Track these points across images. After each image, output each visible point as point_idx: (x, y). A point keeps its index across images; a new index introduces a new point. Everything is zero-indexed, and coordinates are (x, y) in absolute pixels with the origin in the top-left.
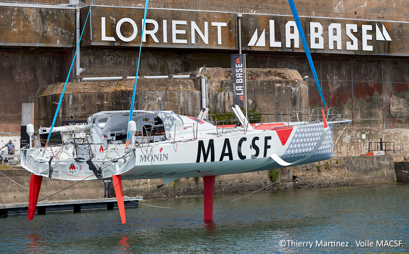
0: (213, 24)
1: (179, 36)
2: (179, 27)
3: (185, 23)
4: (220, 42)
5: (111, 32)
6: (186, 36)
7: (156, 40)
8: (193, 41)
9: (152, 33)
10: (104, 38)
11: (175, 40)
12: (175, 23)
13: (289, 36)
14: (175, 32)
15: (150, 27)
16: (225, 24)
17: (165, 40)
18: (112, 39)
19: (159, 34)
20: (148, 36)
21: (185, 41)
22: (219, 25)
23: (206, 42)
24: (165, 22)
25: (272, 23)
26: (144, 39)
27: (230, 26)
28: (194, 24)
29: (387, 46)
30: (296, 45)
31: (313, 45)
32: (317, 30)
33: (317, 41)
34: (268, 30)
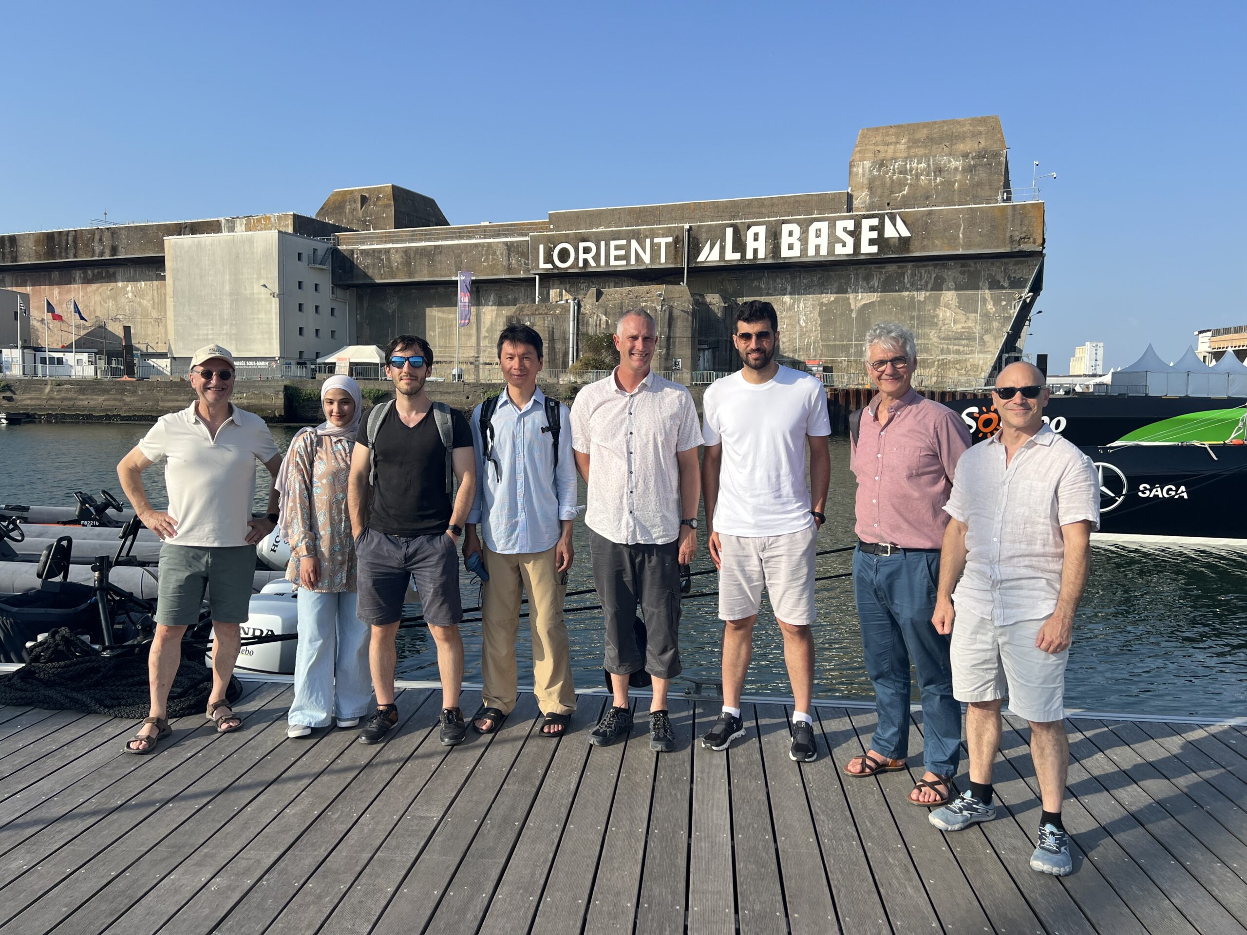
0: (656, 240)
1: (617, 258)
2: (617, 248)
3: (624, 242)
4: (663, 260)
5: (549, 259)
6: (626, 257)
7: (592, 263)
8: (633, 261)
9: (589, 257)
10: (542, 266)
11: (613, 262)
12: (613, 243)
13: (750, 245)
14: (613, 253)
15: (587, 250)
16: (670, 239)
17: (603, 263)
18: (550, 266)
19: (597, 258)
20: (586, 261)
21: (624, 262)
22: (663, 241)
23: (648, 261)
24: (603, 244)
25: (729, 232)
26: (581, 264)
27: (677, 240)
28: (634, 243)
29: (904, 242)
30: (761, 255)
31: (785, 253)
32: (791, 234)
33: (791, 247)
34: (723, 240)
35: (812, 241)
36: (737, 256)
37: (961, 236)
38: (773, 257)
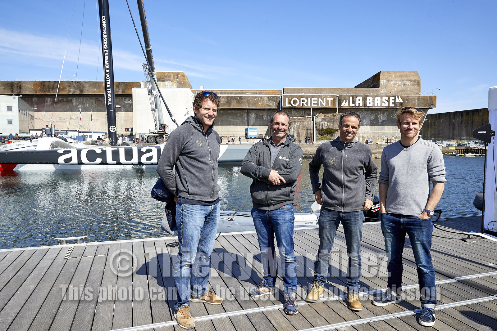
0: (327, 99)
3: (316, 99)
5: (290, 103)
6: (317, 104)
7: (306, 105)
8: (320, 105)
9: (304, 103)
10: (287, 105)
11: (313, 105)
12: (313, 99)
13: (358, 102)
14: (313, 102)
16: (332, 99)
17: (309, 105)
18: (290, 105)
22: (330, 99)
23: (325, 105)
25: (351, 98)
27: (334, 100)
28: (320, 100)
29: (401, 104)
30: (361, 105)
31: (368, 105)
32: (370, 100)
33: (370, 103)
34: (349, 100)
35: (376, 102)
36: (354, 105)
37: (416, 103)
38: (364, 106)
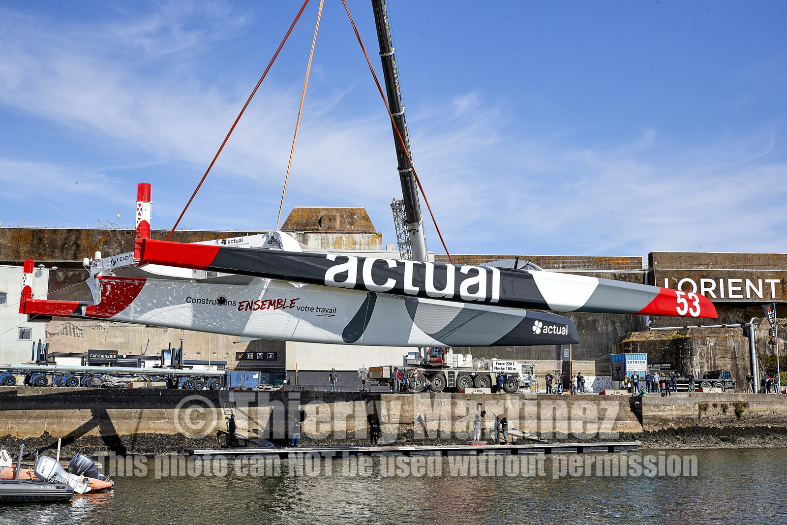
0: (767, 281)
1: (734, 292)
2: (734, 284)
3: (740, 281)
4: (774, 296)
7: (714, 296)
8: (748, 296)
9: (710, 290)
11: (731, 296)
12: (730, 281)
14: (731, 288)
15: (707, 285)
16: (778, 281)
17: (722, 296)
19: (717, 291)
20: (706, 293)
21: (741, 296)
22: (773, 282)
23: (761, 296)
24: (721, 281)
27: (783, 282)
28: (748, 282)
